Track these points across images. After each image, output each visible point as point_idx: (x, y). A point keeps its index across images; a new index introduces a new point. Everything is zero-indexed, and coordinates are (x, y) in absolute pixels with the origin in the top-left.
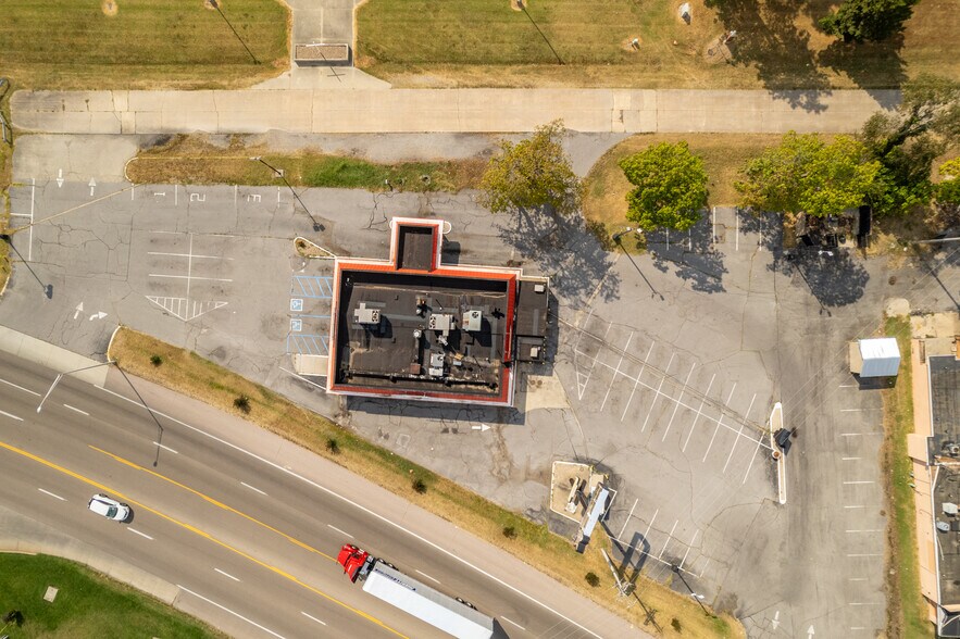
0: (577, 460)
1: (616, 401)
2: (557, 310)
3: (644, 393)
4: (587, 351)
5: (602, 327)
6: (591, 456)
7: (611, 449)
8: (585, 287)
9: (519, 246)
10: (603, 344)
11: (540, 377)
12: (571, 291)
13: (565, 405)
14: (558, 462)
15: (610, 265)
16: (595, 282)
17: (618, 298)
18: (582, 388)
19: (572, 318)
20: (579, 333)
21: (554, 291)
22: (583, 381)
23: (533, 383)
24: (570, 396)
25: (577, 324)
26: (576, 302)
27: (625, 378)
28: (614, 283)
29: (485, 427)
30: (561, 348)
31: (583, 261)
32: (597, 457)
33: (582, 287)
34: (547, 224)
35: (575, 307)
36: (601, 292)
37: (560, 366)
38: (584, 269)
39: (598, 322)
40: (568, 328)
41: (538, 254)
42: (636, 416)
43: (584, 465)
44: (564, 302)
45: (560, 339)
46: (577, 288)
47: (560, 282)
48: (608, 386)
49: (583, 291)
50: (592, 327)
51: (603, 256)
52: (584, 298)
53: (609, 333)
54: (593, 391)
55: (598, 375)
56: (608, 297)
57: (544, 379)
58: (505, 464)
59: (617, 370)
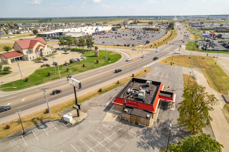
0: (84, 119)
1: (96, 134)
2: (138, 127)
3: (94, 144)
4: (120, 131)
5: (127, 138)
6: (82, 123)
7: (80, 129)
8: (145, 137)
9: (164, 123)
10: (120, 137)
11: (116, 118)
12: (145, 133)
13: (103, 121)
14: (87, 115)
15: (153, 148)
16: (147, 141)
17: (138, 147)
18: (107, 126)
19: (133, 130)
20: (127, 131)
21: (146, 128)
22: (109, 128)
23: (115, 116)
24: (106, 123)
25: (131, 131)
26: (140, 133)
27: (103, 139)
28: (145, 147)
29: (107, 104)
30: (124, 125)
31: (157, 139)
32: (80, 125)
33: (145, 136)
34: (173, 132)
35: (138, 132)
36: (142, 142)
37: (118, 123)
38: (153, 139)
39: (129, 137)
40: (130, 128)
41: (161, 127)
42: (87, 139)
43: (81, 120)
44: (141, 130)
45: (127, 125)
46: (145, 134)
47: (149, 130)
48: (103, 134)
49: (144, 136)
50: (128, 135)
51: (158, 147)
52: (141, 136)
53: (124, 139)
54: (104, 129)
55: (109, 132)
56: (139, 143)
57: (115, 118)
58: (94, 105)
59: (108, 138)
